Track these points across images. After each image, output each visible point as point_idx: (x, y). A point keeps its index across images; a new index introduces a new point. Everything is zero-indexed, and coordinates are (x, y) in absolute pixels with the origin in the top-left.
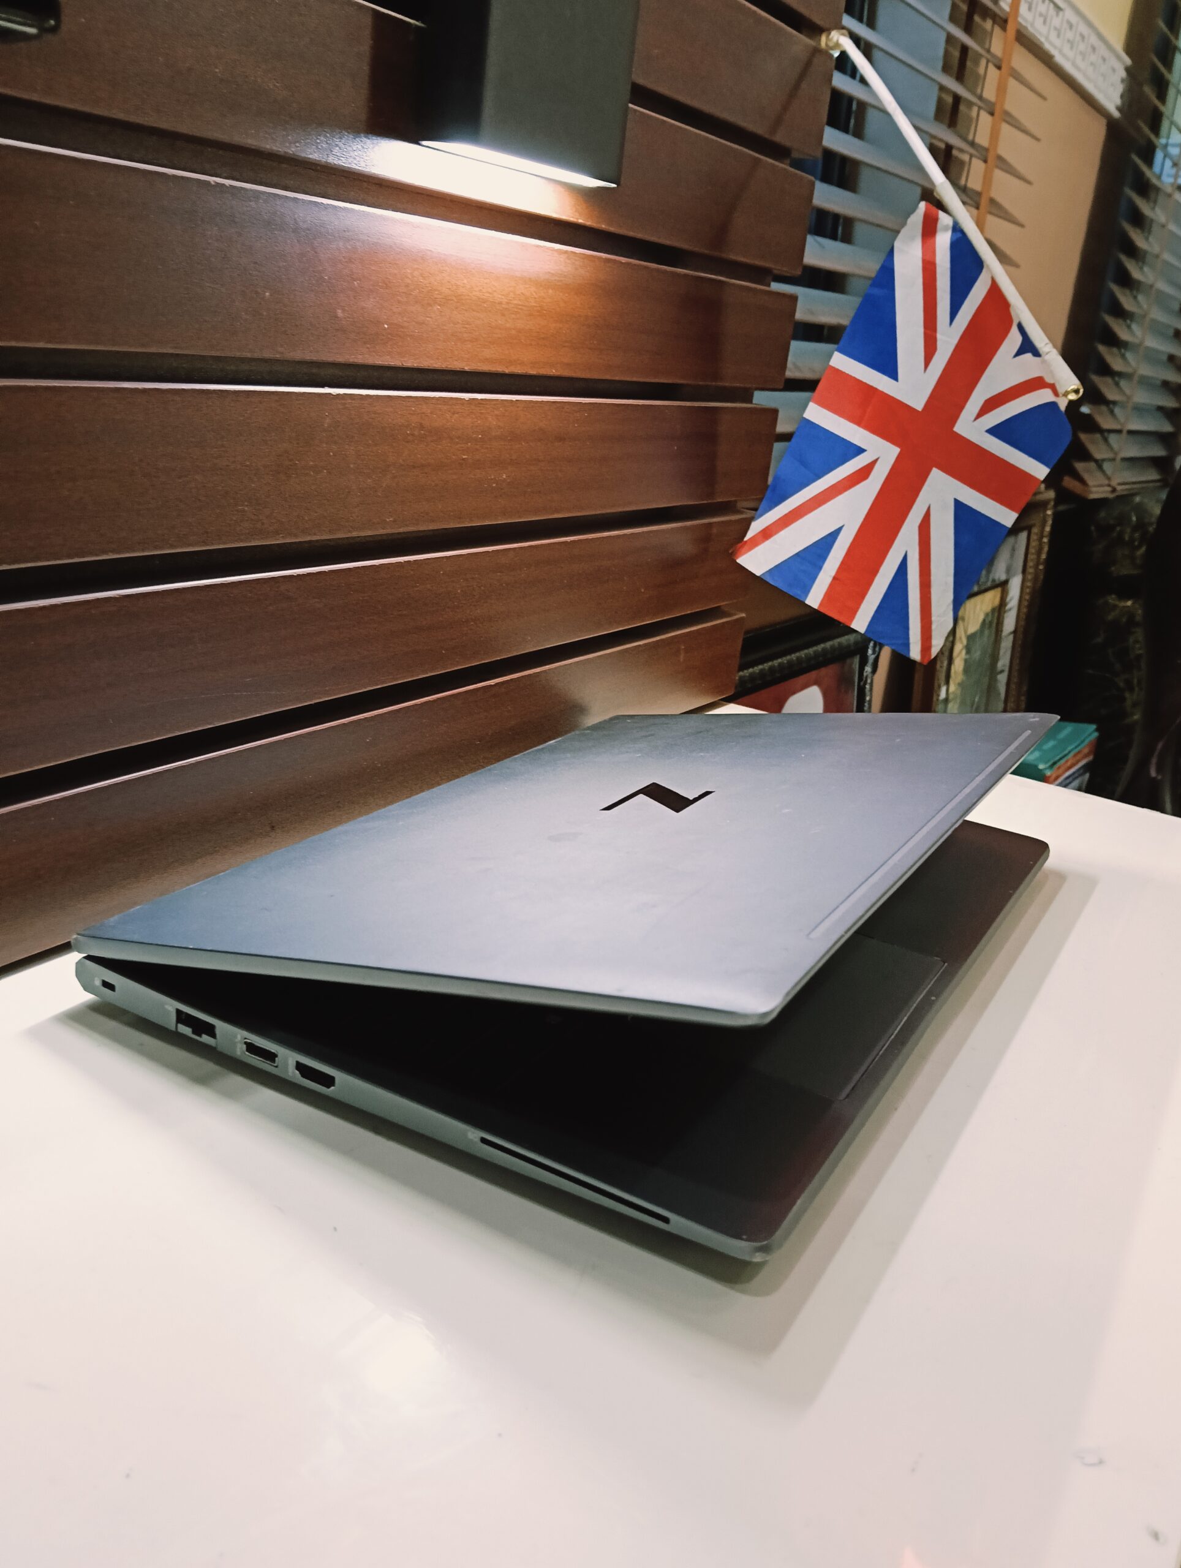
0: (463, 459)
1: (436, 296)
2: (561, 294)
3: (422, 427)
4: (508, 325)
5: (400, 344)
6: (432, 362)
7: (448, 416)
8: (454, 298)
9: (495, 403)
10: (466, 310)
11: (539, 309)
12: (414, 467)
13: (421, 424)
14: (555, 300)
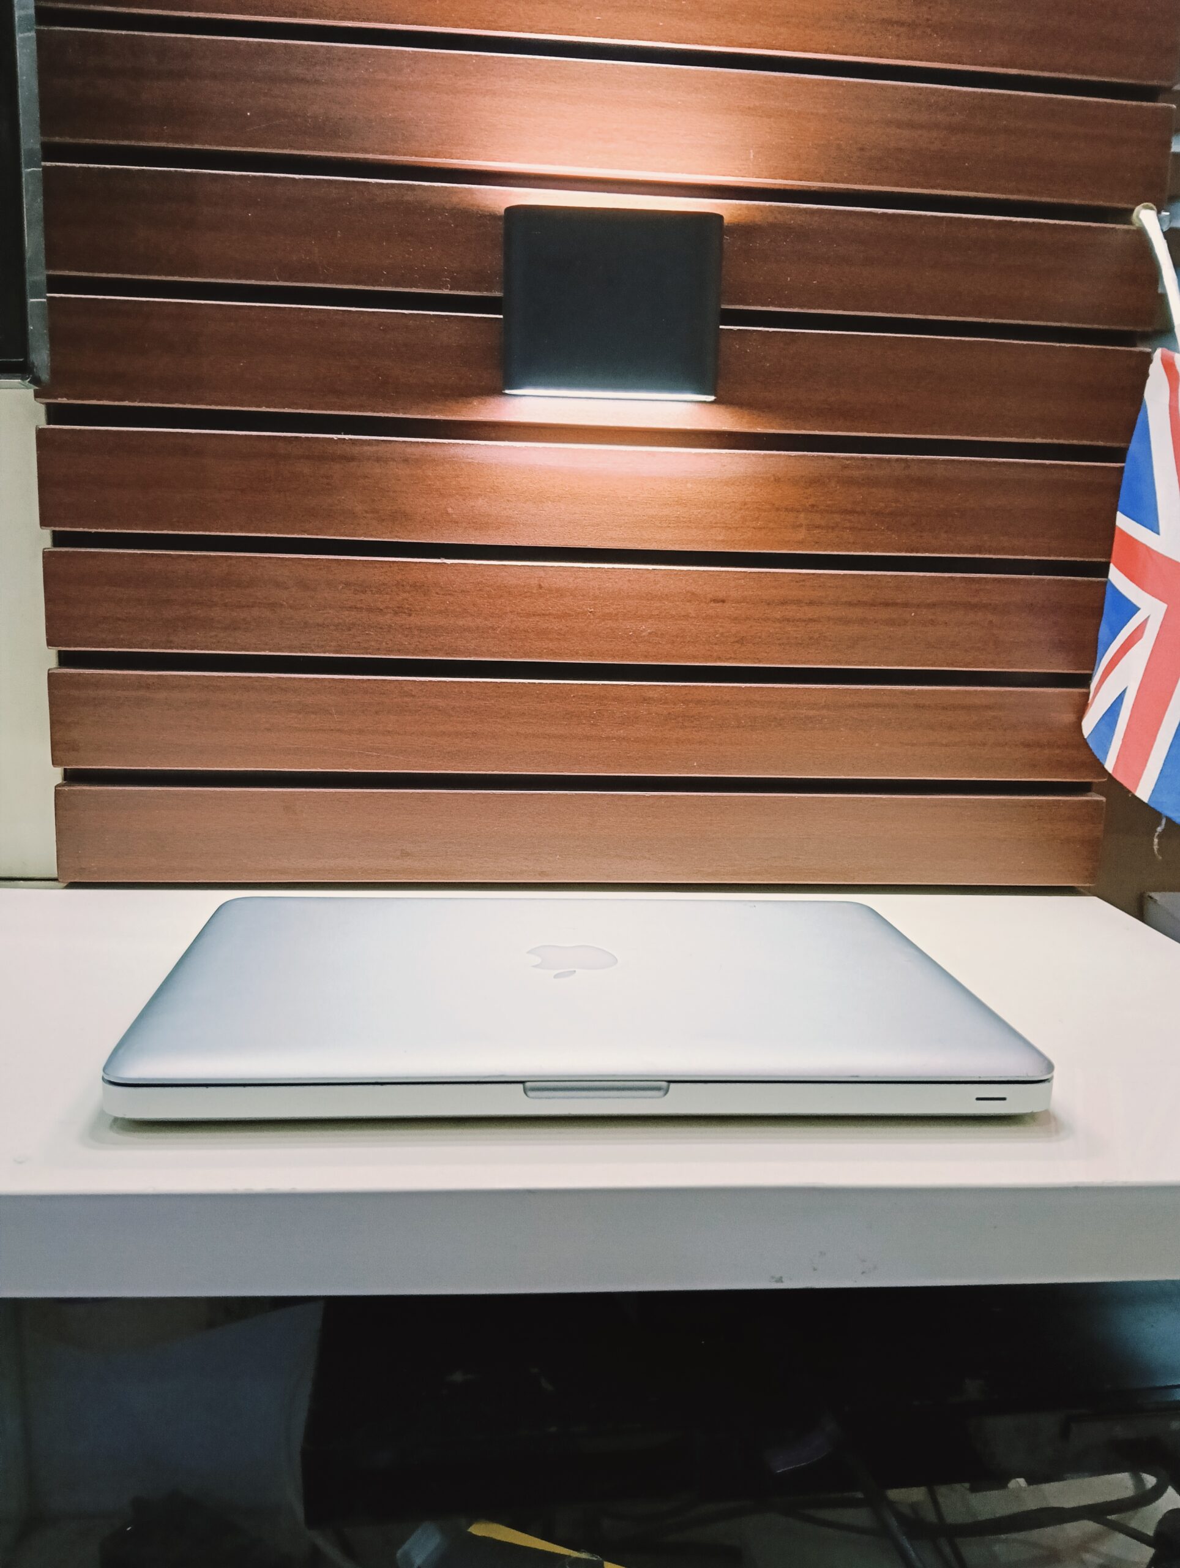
0: (590, 612)
1: (548, 496)
2: (704, 487)
3: (540, 587)
4: (636, 513)
5: (512, 529)
6: (548, 541)
7: (571, 580)
8: (569, 496)
9: (625, 570)
10: (584, 504)
11: (676, 499)
12: (534, 615)
13: (540, 585)
14: (698, 491)
